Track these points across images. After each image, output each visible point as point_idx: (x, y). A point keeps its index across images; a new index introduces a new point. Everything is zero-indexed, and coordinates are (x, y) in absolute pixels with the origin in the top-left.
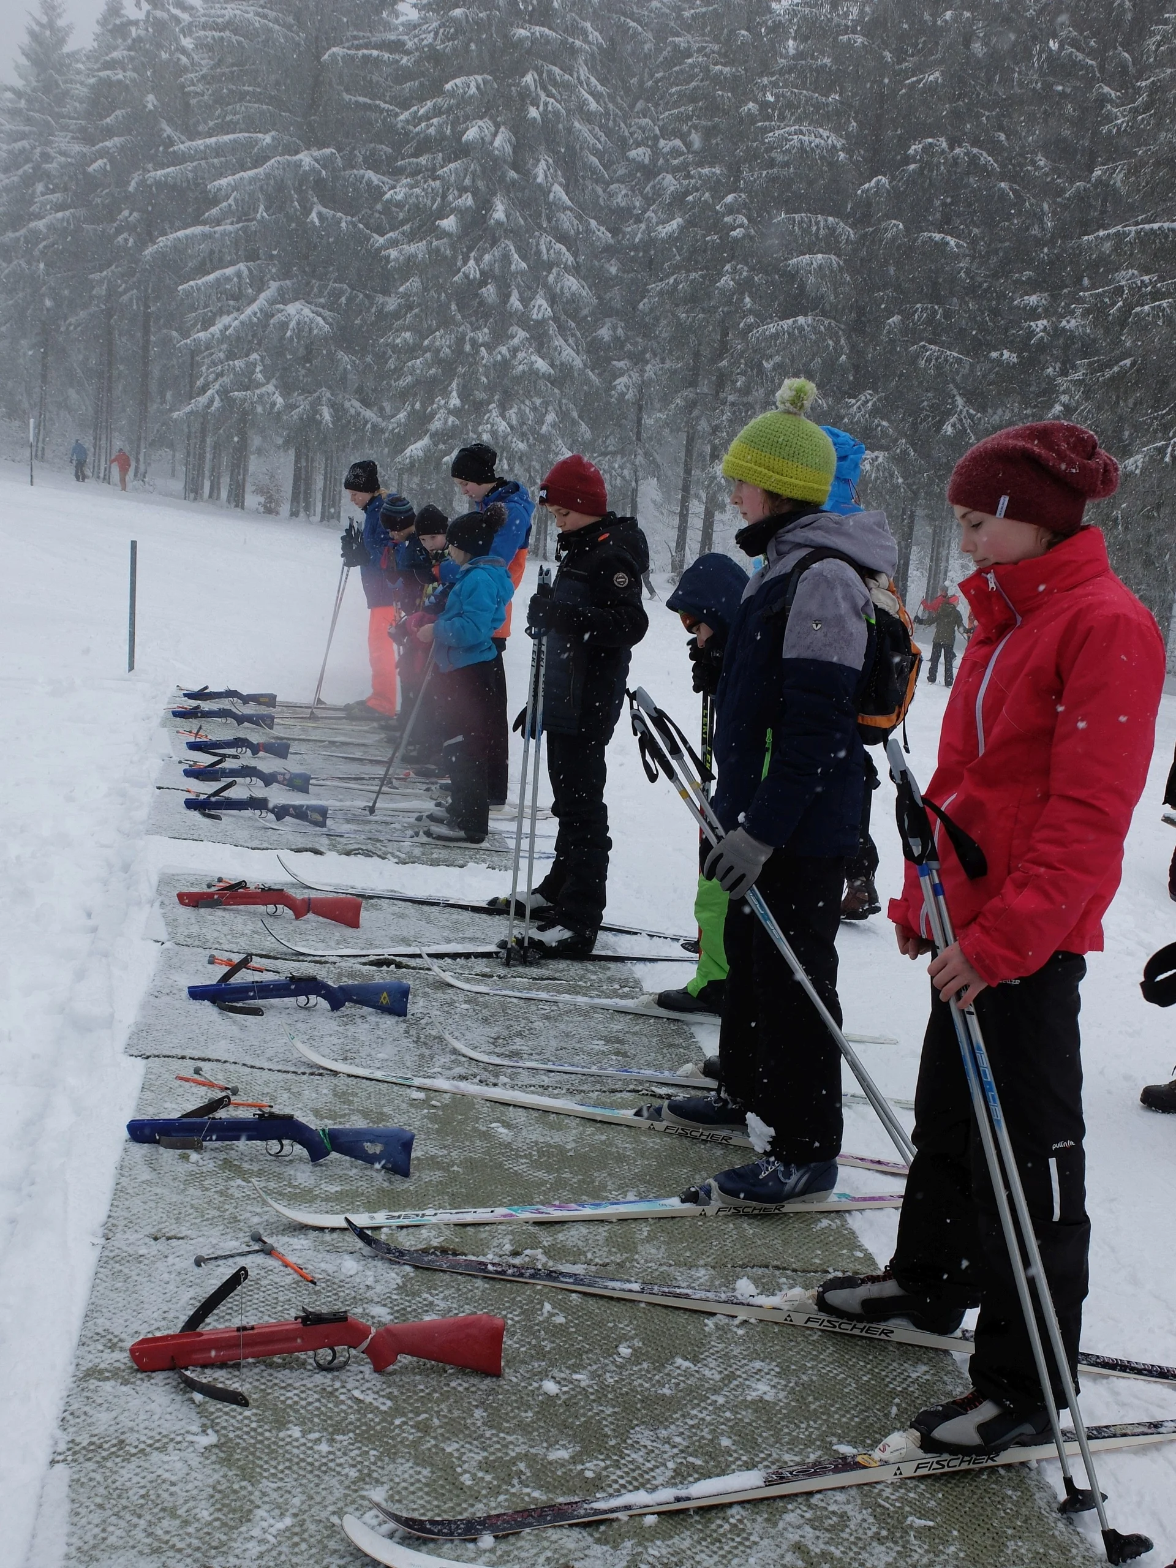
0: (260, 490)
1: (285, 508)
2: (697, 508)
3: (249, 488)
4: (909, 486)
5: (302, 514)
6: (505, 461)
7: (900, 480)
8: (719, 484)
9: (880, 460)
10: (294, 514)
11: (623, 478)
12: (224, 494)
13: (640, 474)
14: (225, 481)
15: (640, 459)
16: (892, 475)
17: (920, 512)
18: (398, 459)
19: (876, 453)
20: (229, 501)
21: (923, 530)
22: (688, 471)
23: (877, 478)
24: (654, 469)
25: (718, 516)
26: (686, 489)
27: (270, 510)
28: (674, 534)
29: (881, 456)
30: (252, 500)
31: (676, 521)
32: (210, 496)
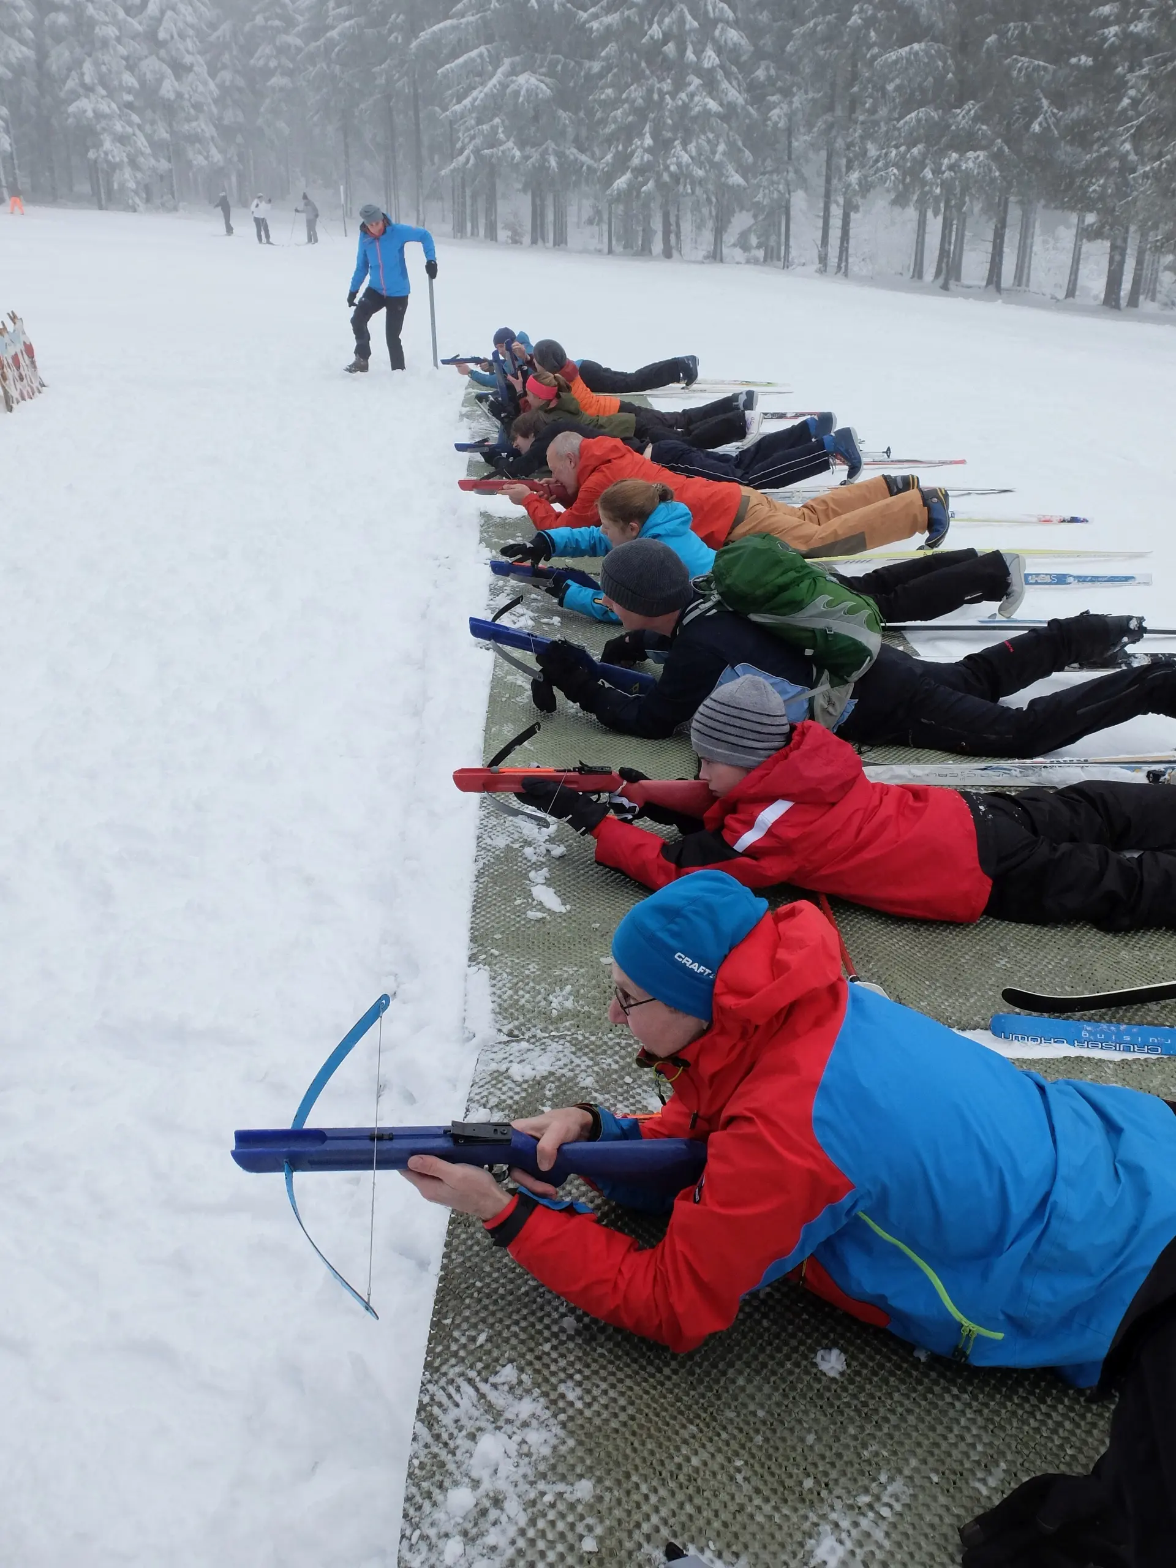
0: (507, 227)
1: (527, 239)
2: (836, 212)
3: (500, 225)
4: (1004, 178)
5: (540, 242)
6: (689, 187)
7: (997, 174)
8: (854, 190)
9: (981, 158)
10: (534, 241)
11: (779, 191)
12: (482, 232)
13: (791, 188)
14: (482, 222)
15: (791, 175)
16: (990, 170)
17: (1012, 199)
18: (608, 192)
19: (978, 153)
20: (486, 237)
21: (1014, 213)
22: (828, 181)
23: (979, 173)
24: (803, 182)
25: (853, 215)
26: (827, 195)
27: (516, 240)
28: (820, 234)
29: (982, 155)
30: (503, 234)
31: (820, 223)
32: (472, 234)
